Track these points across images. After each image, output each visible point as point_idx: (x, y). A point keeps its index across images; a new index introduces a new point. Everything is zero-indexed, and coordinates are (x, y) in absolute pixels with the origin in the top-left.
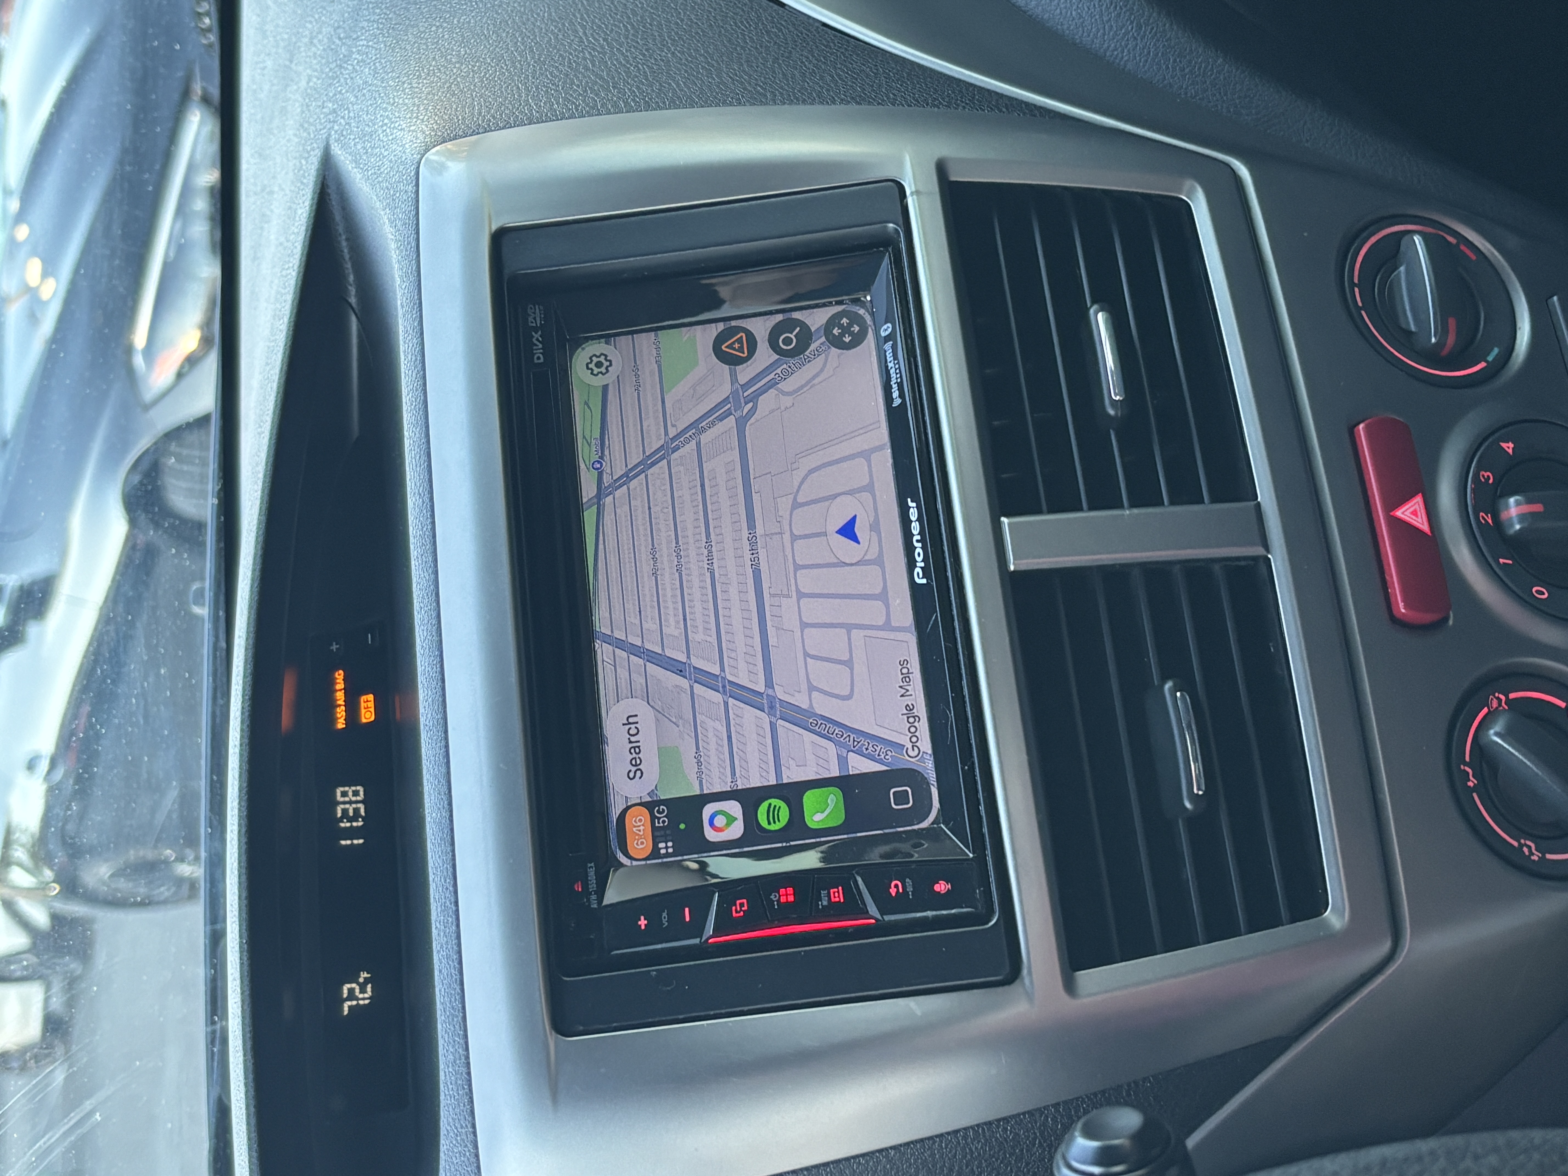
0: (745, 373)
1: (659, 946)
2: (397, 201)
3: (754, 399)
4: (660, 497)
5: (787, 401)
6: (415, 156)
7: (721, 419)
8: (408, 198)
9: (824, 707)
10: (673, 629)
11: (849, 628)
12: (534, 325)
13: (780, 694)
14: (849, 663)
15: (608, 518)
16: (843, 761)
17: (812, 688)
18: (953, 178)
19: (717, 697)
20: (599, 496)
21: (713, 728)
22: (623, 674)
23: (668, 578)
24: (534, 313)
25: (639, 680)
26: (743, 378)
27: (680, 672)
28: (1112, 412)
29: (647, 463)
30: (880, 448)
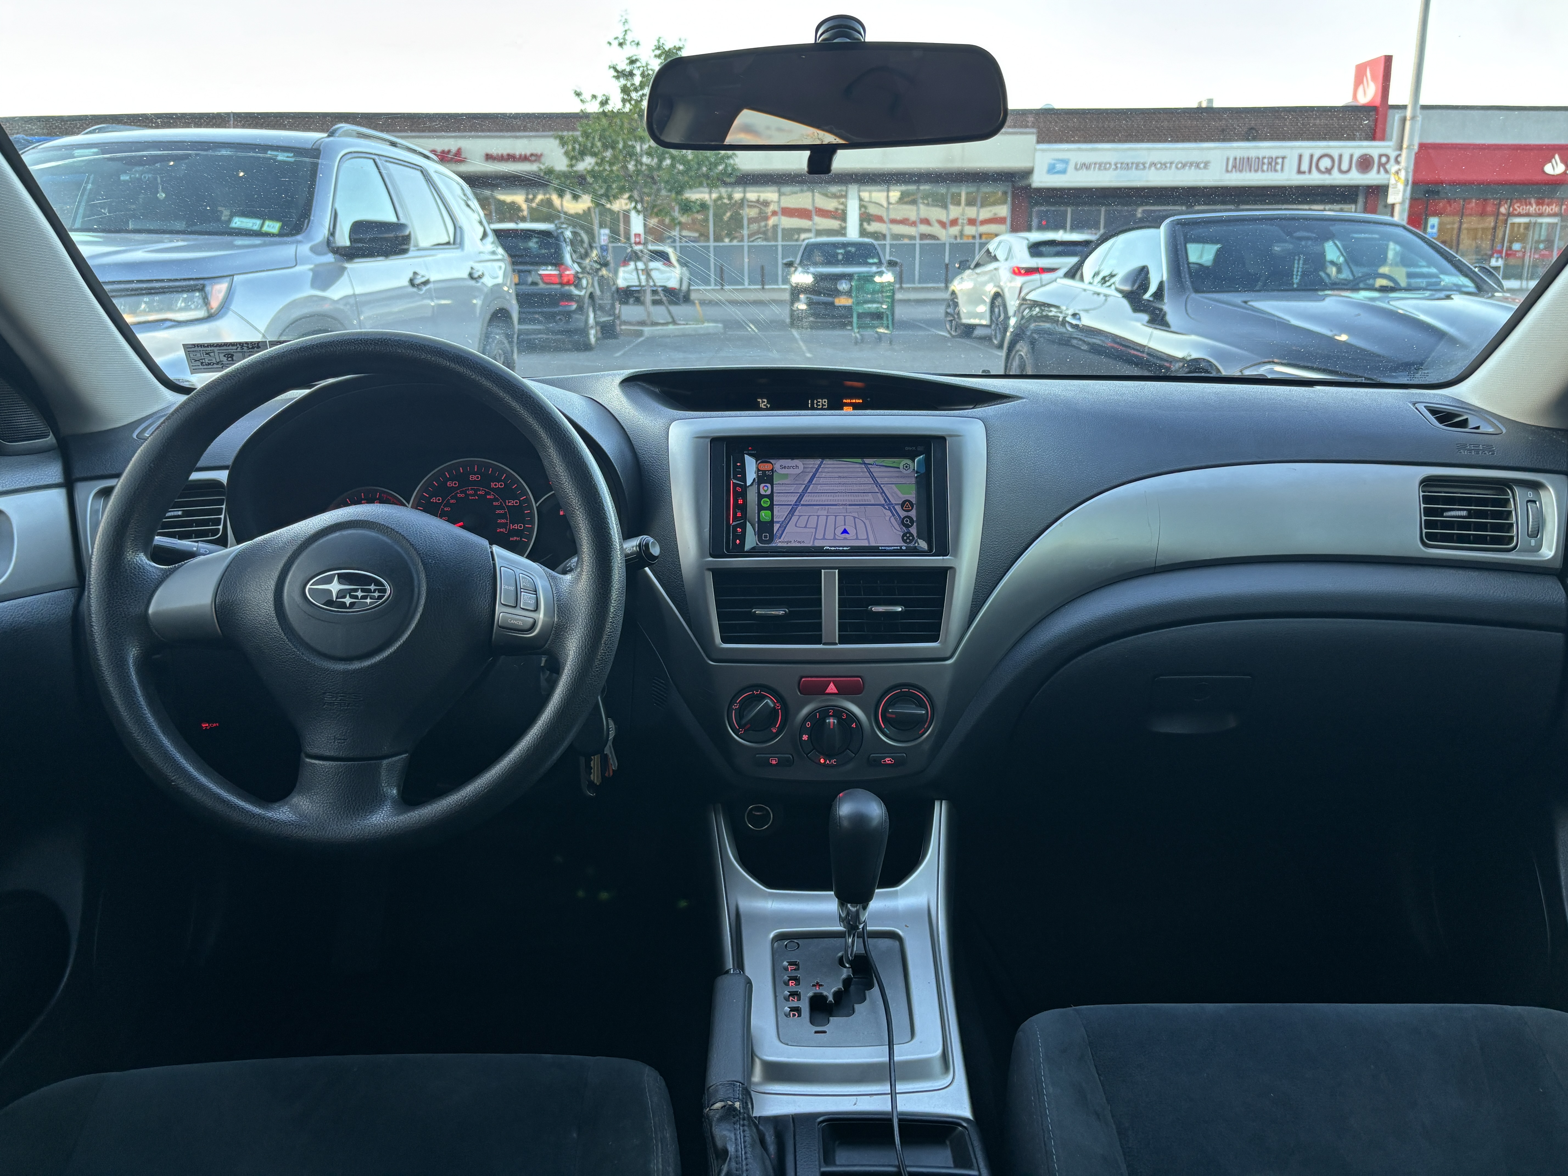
0: (898, 508)
1: (731, 468)
3: (890, 509)
4: (862, 480)
5: (887, 518)
7: (885, 500)
9: (794, 519)
10: (822, 481)
11: (816, 528)
13: (800, 507)
14: (805, 527)
15: (858, 466)
16: (778, 522)
17: (800, 516)
19: (800, 491)
20: (865, 464)
21: (792, 489)
22: (811, 466)
23: (837, 481)
25: (808, 470)
26: (896, 507)
27: (809, 482)
28: (869, 608)
29: (873, 477)
30: (869, 543)
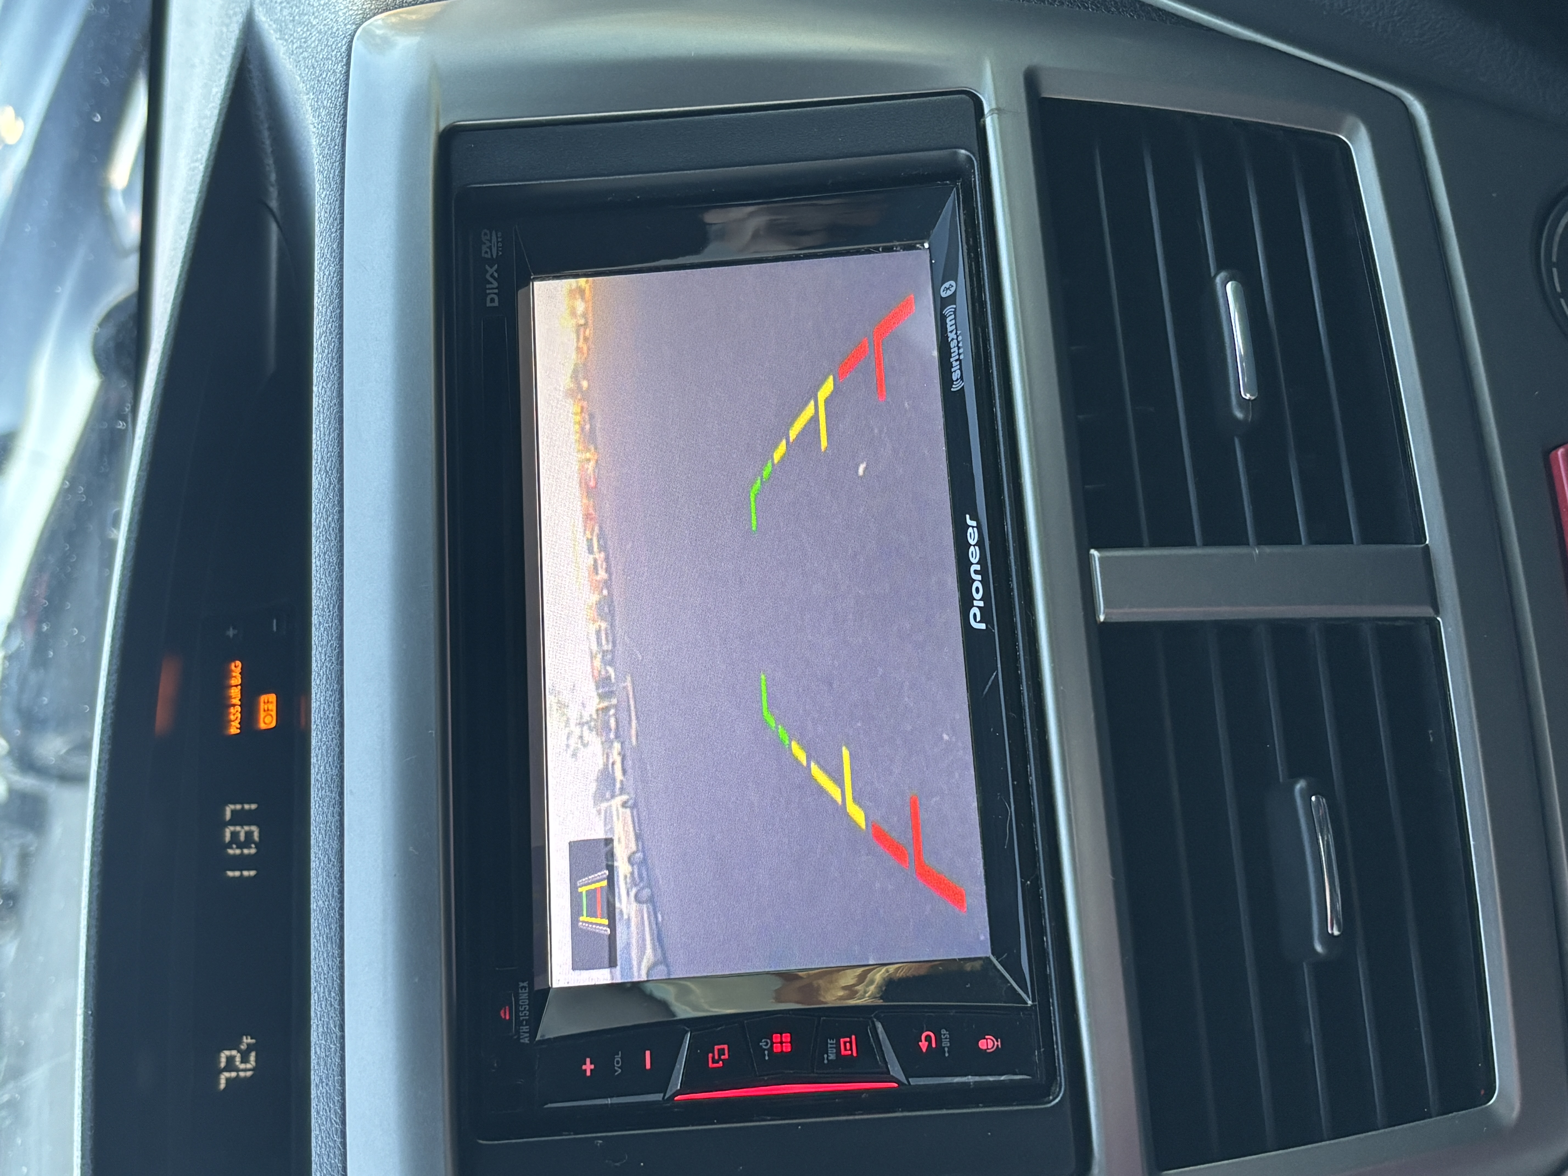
1: (609, 1101)
2: (323, 83)
6: (349, 26)
8: (336, 80)
12: (489, 256)
18: (1045, 95)
24: (490, 241)
28: (1239, 415)
